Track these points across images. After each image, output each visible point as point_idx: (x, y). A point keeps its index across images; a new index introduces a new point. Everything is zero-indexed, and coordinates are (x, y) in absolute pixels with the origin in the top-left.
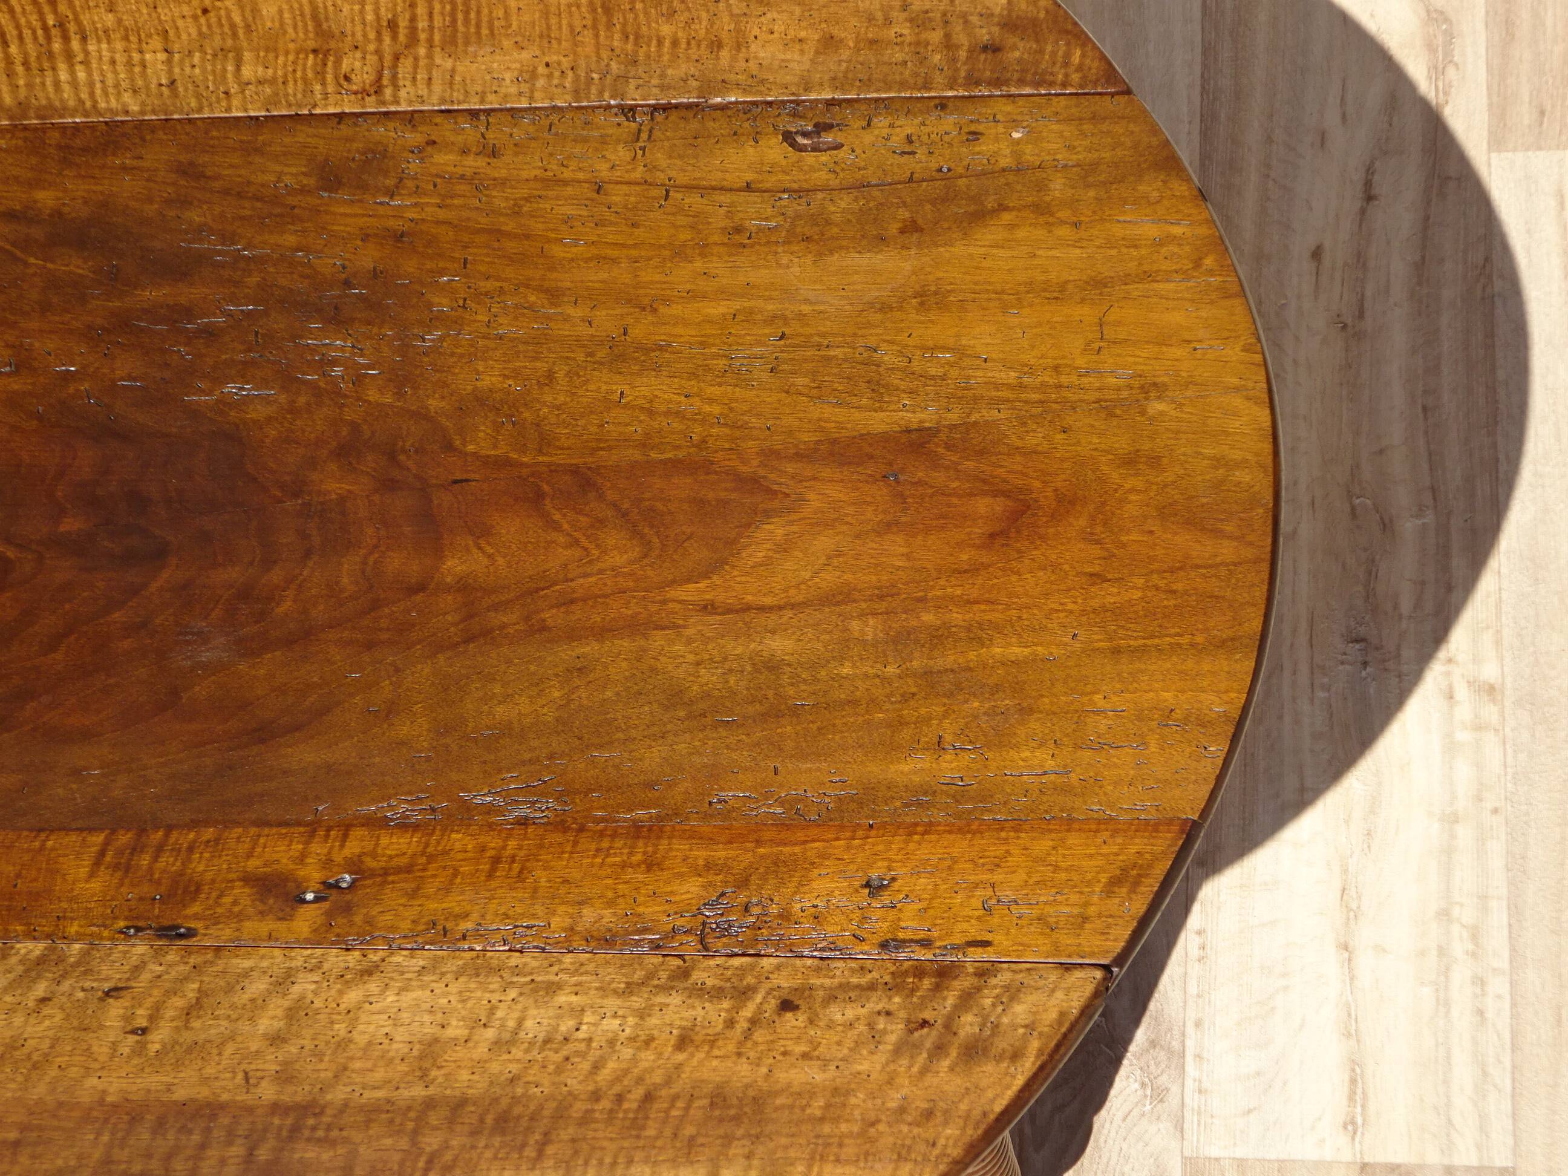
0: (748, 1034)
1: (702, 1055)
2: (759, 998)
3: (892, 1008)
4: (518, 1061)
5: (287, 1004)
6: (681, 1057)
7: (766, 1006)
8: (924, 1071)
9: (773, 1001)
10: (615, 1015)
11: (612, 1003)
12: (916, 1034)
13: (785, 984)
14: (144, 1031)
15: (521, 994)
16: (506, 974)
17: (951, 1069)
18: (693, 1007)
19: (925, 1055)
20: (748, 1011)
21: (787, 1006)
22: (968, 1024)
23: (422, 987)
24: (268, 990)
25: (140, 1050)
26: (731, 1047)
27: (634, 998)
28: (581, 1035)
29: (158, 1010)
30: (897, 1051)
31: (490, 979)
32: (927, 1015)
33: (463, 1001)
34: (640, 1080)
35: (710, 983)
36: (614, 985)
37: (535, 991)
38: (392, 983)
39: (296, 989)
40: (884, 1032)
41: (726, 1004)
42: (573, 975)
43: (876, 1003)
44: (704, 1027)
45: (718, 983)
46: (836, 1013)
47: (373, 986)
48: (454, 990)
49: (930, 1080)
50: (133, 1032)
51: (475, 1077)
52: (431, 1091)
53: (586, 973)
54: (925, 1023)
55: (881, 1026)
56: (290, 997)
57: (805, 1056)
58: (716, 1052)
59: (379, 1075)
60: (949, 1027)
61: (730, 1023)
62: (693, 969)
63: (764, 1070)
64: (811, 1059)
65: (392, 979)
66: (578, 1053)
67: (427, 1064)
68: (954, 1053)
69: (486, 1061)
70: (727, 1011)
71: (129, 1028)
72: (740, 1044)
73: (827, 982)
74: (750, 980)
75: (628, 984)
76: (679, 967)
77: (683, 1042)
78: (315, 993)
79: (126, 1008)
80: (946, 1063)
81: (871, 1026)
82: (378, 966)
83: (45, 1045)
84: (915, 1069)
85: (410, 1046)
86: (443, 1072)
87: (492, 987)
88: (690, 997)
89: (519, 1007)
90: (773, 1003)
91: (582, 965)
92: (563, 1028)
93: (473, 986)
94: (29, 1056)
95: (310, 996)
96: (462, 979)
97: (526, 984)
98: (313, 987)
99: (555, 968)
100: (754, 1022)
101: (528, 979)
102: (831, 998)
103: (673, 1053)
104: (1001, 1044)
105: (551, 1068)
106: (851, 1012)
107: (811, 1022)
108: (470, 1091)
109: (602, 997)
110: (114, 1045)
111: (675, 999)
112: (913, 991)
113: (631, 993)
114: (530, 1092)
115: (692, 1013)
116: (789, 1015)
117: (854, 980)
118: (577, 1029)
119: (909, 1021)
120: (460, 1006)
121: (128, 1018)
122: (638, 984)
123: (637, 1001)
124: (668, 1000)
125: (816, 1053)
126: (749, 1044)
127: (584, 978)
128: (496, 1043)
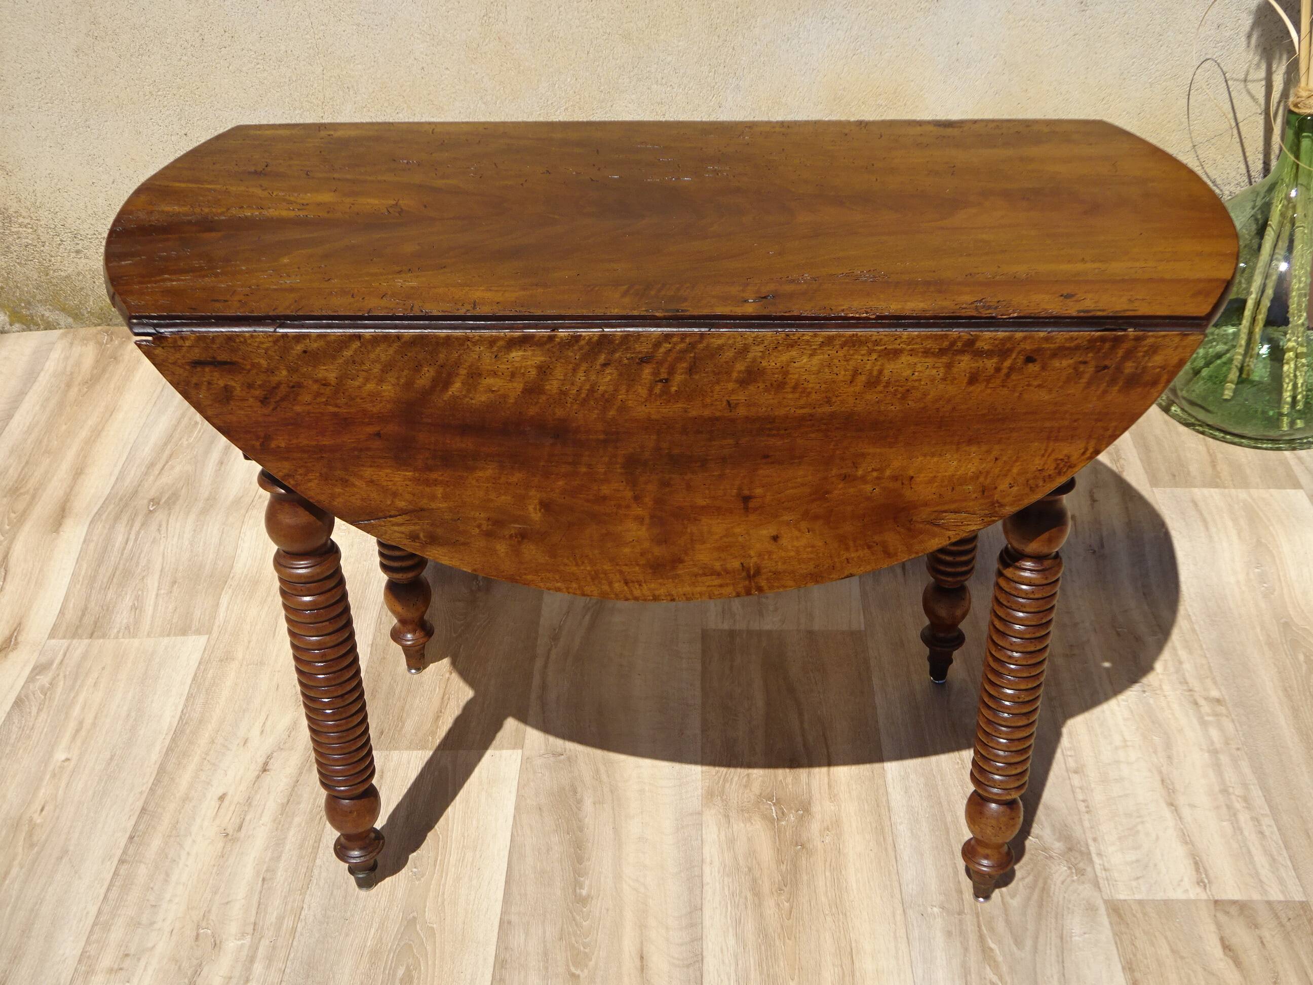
0: (1008, 375)
1: (983, 387)
2: (1014, 356)
3: (1088, 359)
4: (881, 392)
5: (746, 364)
6: (971, 388)
7: (1018, 360)
8: (1105, 392)
9: (1022, 357)
10: (934, 367)
11: (930, 361)
12: (1100, 373)
13: (1028, 348)
14: (667, 380)
15: (879, 356)
16: (870, 345)
17: (1119, 391)
18: (977, 362)
19: (1105, 384)
20: (1007, 363)
21: (1029, 360)
22: (1129, 367)
23: (823, 354)
24: (734, 356)
25: (665, 392)
26: (998, 382)
27: (944, 357)
28: (915, 377)
29: (673, 369)
30: (1089, 384)
31: (861, 348)
32: (1107, 363)
33: (847, 361)
34: (949, 401)
35: (986, 347)
36: (932, 350)
37: (888, 354)
38: (805, 351)
39: (750, 355)
40: (1083, 372)
41: (995, 360)
42: (908, 345)
43: (1078, 358)
44: (984, 372)
45: (991, 347)
46: (1056, 363)
47: (794, 353)
48: (842, 355)
49: (1109, 398)
50: (661, 381)
51: (858, 401)
52: (833, 409)
53: (916, 343)
54: (1106, 367)
55: (1081, 369)
56: (747, 360)
57: (1039, 386)
58: (991, 385)
59: (802, 402)
60: (1119, 369)
61: (998, 370)
62: (976, 340)
63: (1017, 394)
64: (1044, 387)
65: (805, 349)
66: (914, 388)
67: (829, 395)
68: (1121, 384)
69: (863, 393)
70: (996, 363)
71: (658, 379)
72: (1004, 381)
73: (1052, 346)
74: (1008, 345)
75: (940, 349)
76: (969, 340)
77: (973, 379)
78: (762, 357)
79: (654, 368)
80: (1117, 388)
81: (1075, 369)
82: (796, 342)
83: (611, 388)
84: (1099, 392)
85: (819, 385)
86: (839, 398)
87: (863, 352)
88: (975, 356)
89: (879, 363)
90: (1022, 358)
91: (913, 339)
92: (905, 374)
93: (851, 352)
94: (603, 395)
95: (759, 360)
96: (846, 348)
97: (882, 350)
98: (760, 354)
99: (898, 341)
100: (1011, 369)
101: (883, 347)
102: (1055, 354)
103: (966, 387)
104: (1147, 378)
105: (899, 396)
106: (1065, 363)
107: (1043, 368)
108: (855, 409)
109: (926, 357)
110: (651, 390)
111: (966, 358)
112: (1099, 350)
113: (942, 355)
114: (889, 409)
115: (976, 365)
116: (1031, 365)
117: (1067, 345)
118: (913, 374)
119: (1096, 367)
120: (845, 363)
121: (656, 373)
122: (945, 349)
123: (945, 359)
124: (963, 358)
125: (1045, 385)
126: (1009, 381)
127: (915, 346)
128: (867, 383)
